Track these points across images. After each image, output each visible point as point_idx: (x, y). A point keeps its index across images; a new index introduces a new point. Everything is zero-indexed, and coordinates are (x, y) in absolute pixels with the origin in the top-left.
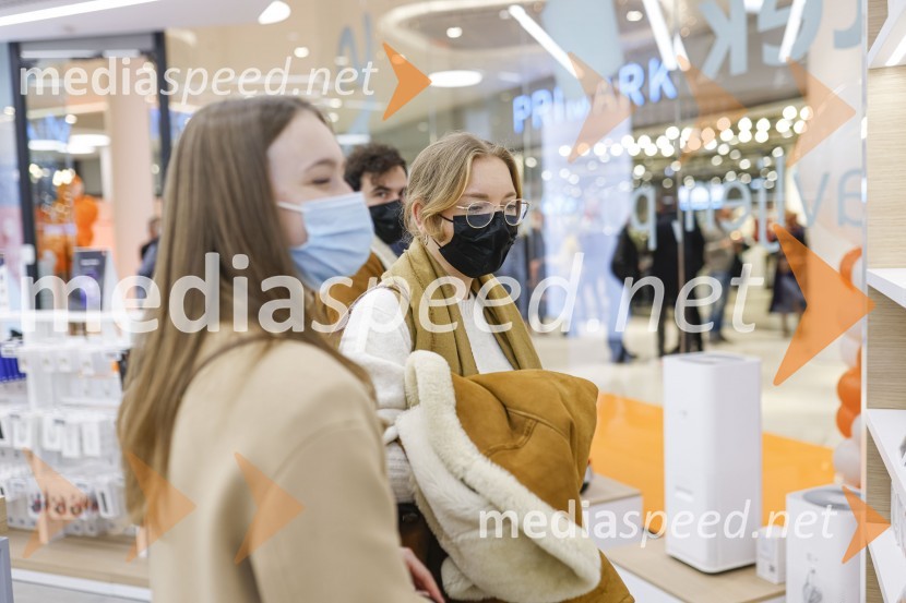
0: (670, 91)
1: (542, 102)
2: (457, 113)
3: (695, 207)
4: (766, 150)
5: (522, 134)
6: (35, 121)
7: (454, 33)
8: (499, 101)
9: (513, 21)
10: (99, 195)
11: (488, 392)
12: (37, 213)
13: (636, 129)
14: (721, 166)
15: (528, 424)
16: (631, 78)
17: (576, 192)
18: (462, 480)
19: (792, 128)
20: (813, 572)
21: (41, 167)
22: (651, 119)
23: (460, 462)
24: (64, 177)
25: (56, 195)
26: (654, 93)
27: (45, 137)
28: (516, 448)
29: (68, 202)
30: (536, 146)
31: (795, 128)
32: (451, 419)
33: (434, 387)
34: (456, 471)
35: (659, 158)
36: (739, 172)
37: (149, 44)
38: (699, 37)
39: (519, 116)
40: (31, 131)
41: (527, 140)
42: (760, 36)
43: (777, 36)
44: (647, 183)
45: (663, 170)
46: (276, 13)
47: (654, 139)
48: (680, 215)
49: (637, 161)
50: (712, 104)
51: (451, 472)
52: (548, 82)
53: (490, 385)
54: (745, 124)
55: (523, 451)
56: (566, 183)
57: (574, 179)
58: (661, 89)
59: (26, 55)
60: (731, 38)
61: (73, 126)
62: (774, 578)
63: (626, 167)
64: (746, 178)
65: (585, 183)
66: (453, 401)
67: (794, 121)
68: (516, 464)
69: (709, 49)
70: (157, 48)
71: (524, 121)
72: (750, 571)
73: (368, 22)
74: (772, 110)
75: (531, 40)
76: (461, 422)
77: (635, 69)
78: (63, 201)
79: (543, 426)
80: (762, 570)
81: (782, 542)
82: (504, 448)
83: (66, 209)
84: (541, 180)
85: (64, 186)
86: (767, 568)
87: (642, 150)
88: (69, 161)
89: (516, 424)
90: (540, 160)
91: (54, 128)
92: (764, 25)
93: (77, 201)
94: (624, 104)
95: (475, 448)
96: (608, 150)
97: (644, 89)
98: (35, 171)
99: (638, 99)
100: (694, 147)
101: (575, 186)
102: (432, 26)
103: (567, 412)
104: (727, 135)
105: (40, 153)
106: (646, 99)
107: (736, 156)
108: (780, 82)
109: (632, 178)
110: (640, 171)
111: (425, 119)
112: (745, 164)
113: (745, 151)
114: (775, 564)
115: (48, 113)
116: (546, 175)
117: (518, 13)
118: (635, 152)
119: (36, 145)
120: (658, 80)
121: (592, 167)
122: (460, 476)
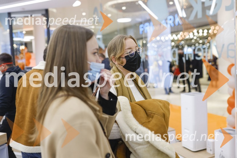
0: (181, 23)
1: (147, 26)
2: (125, 29)
3: (188, 53)
4: (206, 38)
5: (142, 34)
6: (15, 33)
7: (124, 8)
8: (136, 26)
9: (139, 5)
10: (32, 52)
11: (140, 107)
12: (15, 57)
13: (172, 33)
14: (194, 42)
15: (152, 115)
16: (170, 19)
17: (156, 49)
18: (135, 132)
19: (213, 32)
20: (222, 151)
21: (17, 45)
22: (176, 30)
23: (134, 127)
24: (22, 47)
25: (21, 52)
26: (176, 23)
27: (17, 37)
28: (149, 122)
29: (24, 54)
30: (146, 38)
31: (214, 32)
32: (130, 115)
33: (125, 106)
34: (133, 129)
35: (178, 40)
36: (199, 44)
37: (44, 12)
38: (189, 8)
39: (141, 30)
40: (14, 35)
41: (143, 36)
42: (205, 8)
43: (209, 8)
44: (175, 47)
45: (179, 43)
46: (77, 4)
47: (177, 35)
48: (184, 56)
49: (172, 41)
50: (192, 26)
51: (132, 130)
52: (149, 21)
53: (140, 104)
54: (201, 31)
55: (151, 122)
56: (154, 47)
57: (156, 46)
58: (178, 22)
59: (12, 16)
60: (198, 9)
61: (25, 34)
62: (211, 153)
63: (169, 43)
64: (201, 45)
65: (159, 47)
66: (131, 110)
67: (214, 30)
68: (150, 126)
69: (192, 11)
70: (46, 13)
71: (143, 31)
72: (205, 151)
73: (101, 6)
74: (208, 27)
75: (144, 10)
76: (134, 115)
77: (172, 17)
78: (22, 54)
79: (156, 115)
80: (208, 151)
81: (213, 143)
82: (146, 122)
83: (23, 56)
84: (147, 46)
85: (23, 50)
86: (210, 150)
87: (174, 38)
88: (24, 43)
89: (149, 115)
90: (147, 41)
91: (20, 35)
92: (206, 5)
93: (26, 54)
94: (169, 26)
95: (138, 123)
96: (165, 38)
97: (174, 22)
98: (15, 46)
99: (172, 25)
100: (187, 37)
101: (156, 48)
102: (118, 6)
103: (162, 110)
104: (196, 34)
105: (16, 41)
106: (175, 25)
107: (198, 39)
108: (210, 20)
109: (171, 45)
110: (173, 44)
111: (117, 31)
112: (201, 41)
113: (201, 38)
114: (212, 149)
115: (18, 31)
116: (148, 45)
117: (141, 3)
118: (172, 39)
119: (15, 39)
120: (177, 20)
121: (160, 43)
122: (135, 131)
